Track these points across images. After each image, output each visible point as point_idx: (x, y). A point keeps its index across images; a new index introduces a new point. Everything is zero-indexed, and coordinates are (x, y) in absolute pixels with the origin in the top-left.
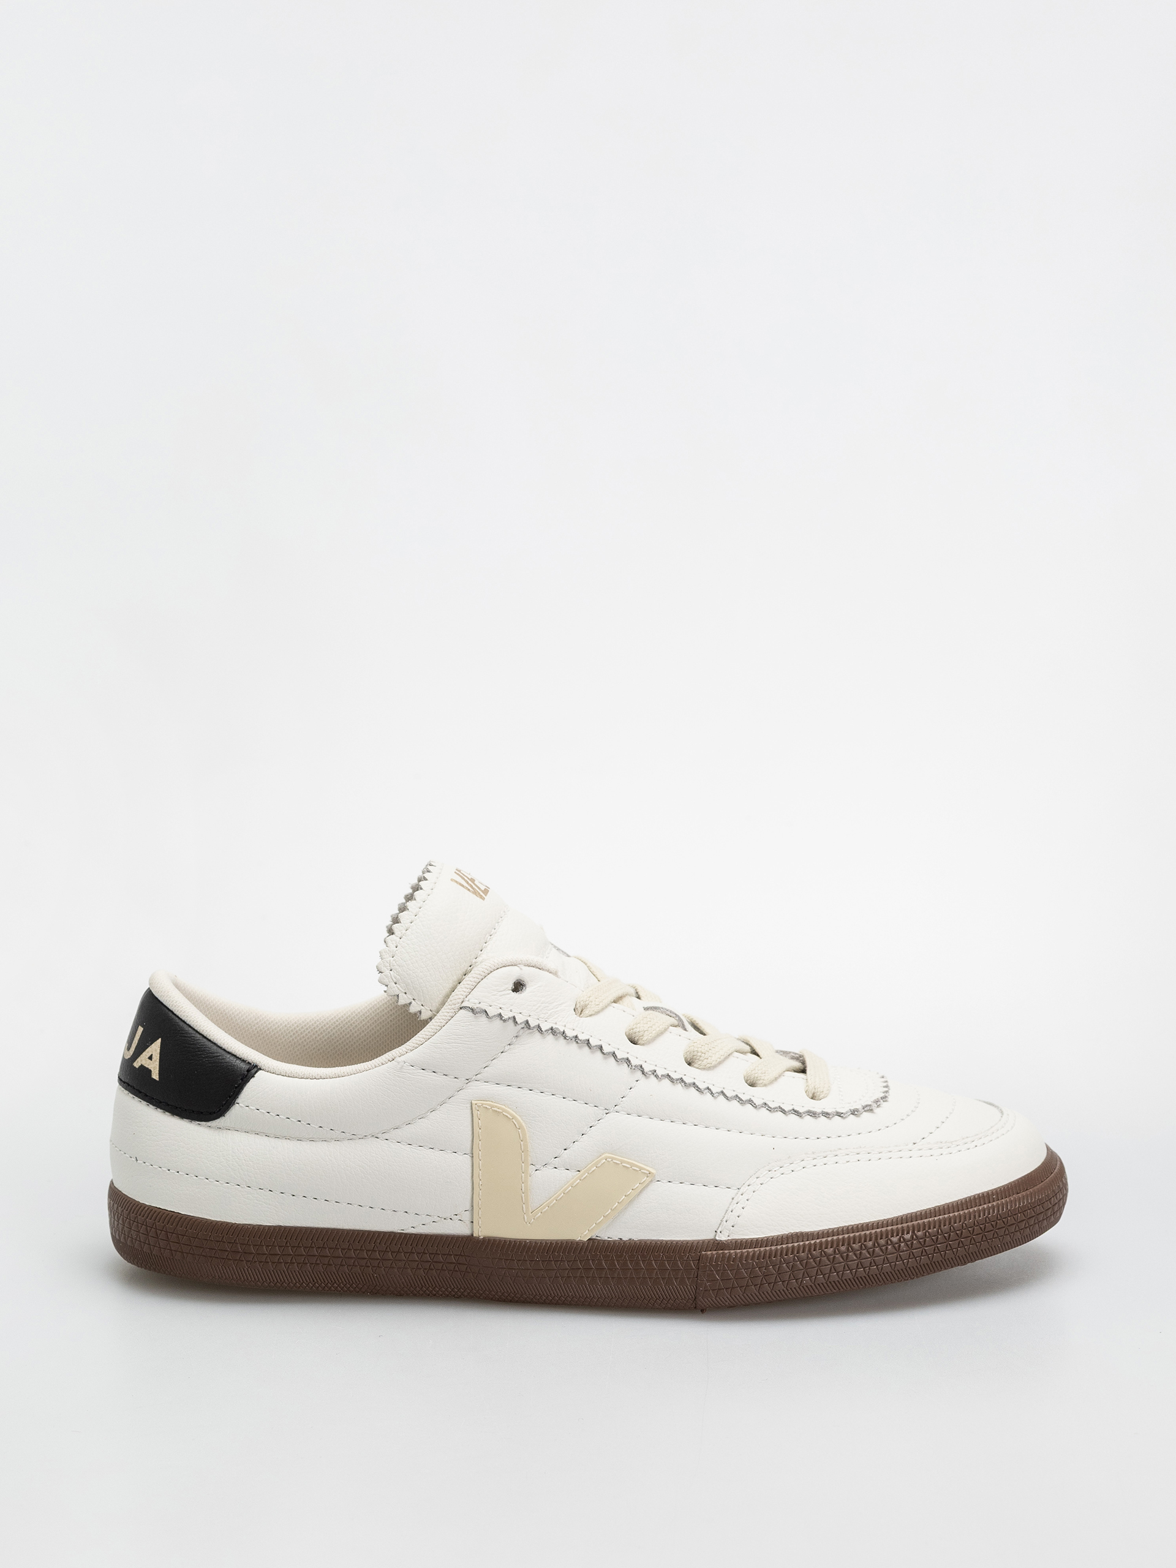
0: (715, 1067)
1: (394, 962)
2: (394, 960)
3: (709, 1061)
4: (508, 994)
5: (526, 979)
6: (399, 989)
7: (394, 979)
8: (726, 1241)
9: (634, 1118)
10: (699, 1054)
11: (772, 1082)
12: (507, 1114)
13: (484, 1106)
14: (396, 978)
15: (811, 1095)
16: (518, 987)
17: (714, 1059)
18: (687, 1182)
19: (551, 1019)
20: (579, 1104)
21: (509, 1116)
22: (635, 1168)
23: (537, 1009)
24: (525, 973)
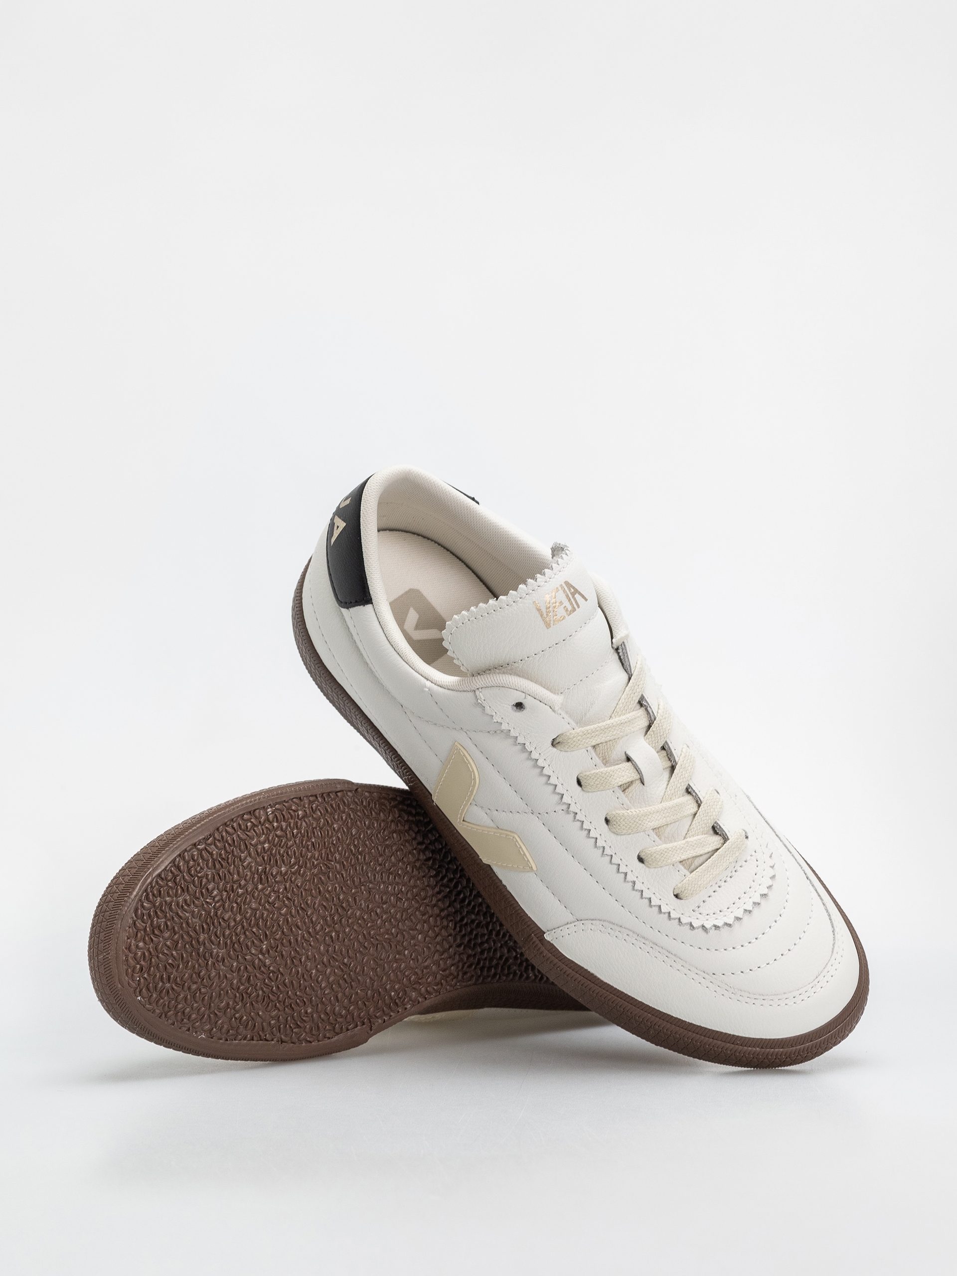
0: (622, 834)
3: (620, 828)
4: (507, 708)
5: (526, 704)
6: (450, 648)
8: (548, 941)
9: (545, 829)
10: (616, 817)
11: (655, 867)
12: (470, 766)
13: (460, 750)
15: (676, 893)
16: (519, 706)
18: (550, 890)
19: (529, 738)
20: (516, 795)
22: (525, 857)
23: (522, 727)
24: (528, 702)
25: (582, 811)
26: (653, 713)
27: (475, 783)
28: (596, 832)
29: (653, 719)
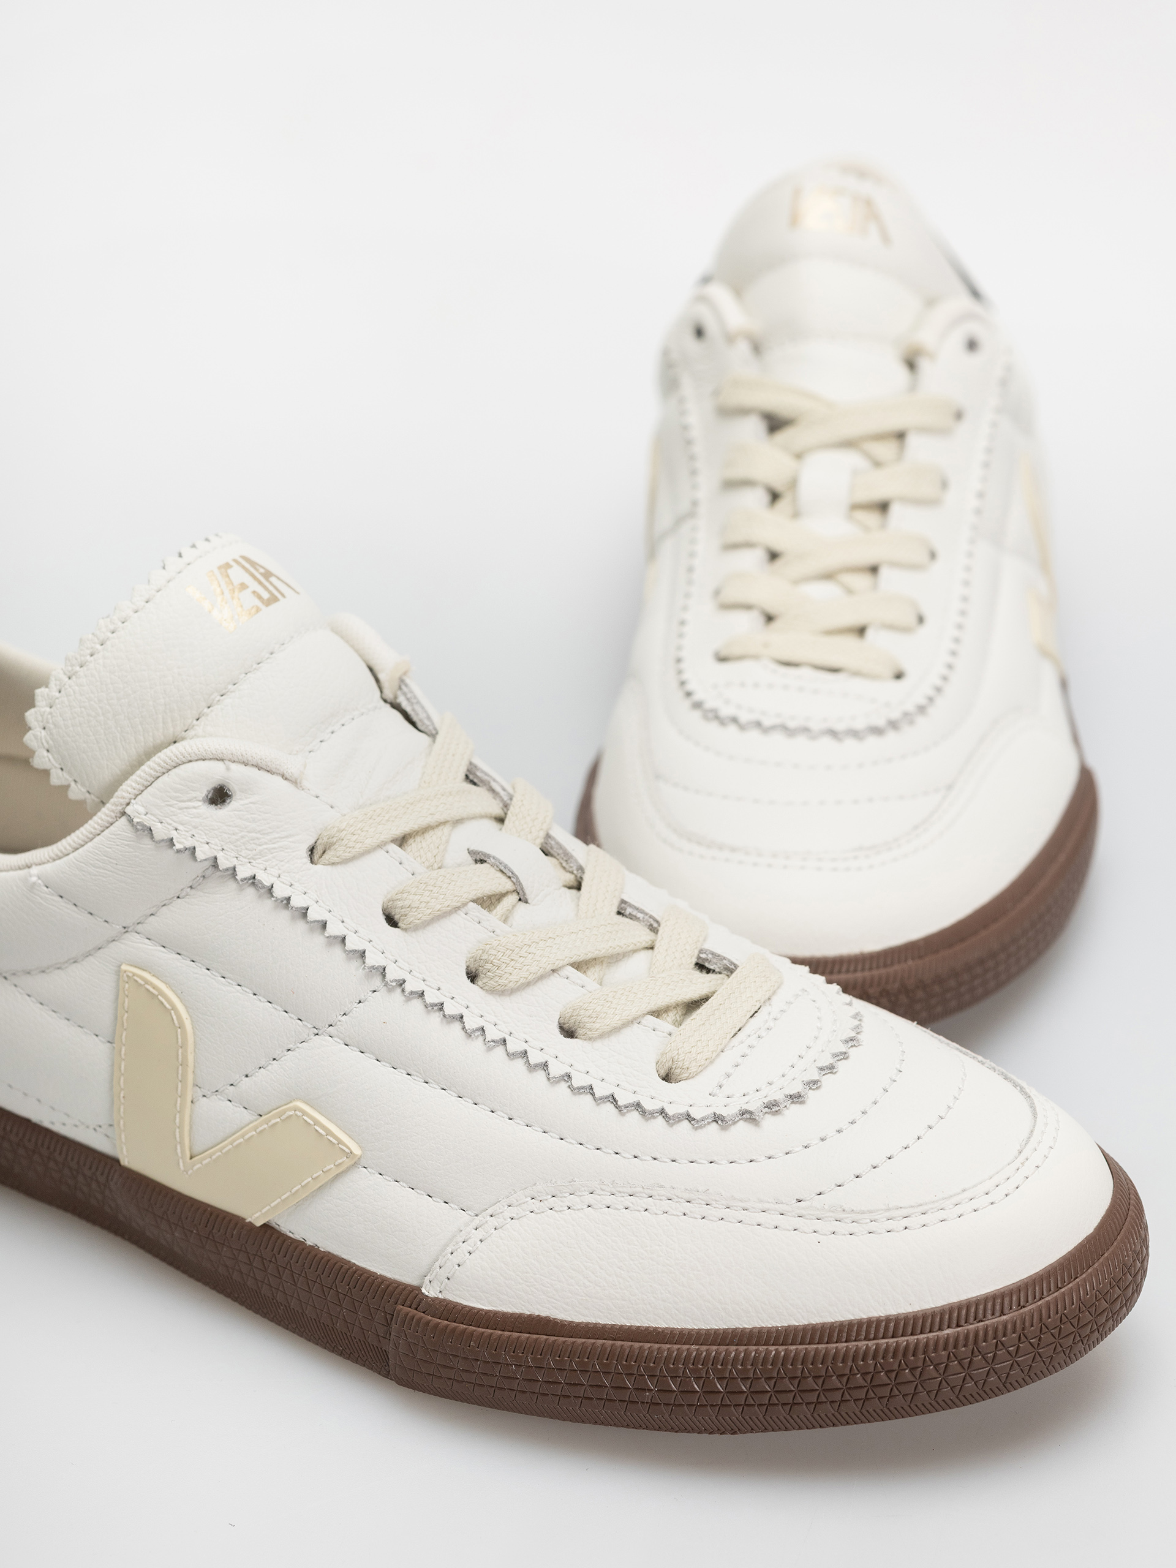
0: (513, 991)
1: (50, 716)
2: (51, 713)
3: (502, 981)
4: (195, 808)
5: (233, 786)
6: (49, 760)
7: (45, 744)
8: (435, 1299)
9: (353, 1054)
10: (488, 966)
11: (603, 1036)
12: (163, 1000)
13: (136, 978)
14: (48, 743)
15: (663, 1073)
16: (220, 796)
17: (515, 977)
18: (404, 1182)
19: (259, 861)
20: (273, 1010)
21: (165, 1003)
22: (331, 1139)
23: (238, 840)
24: (234, 776)
25: (414, 973)
26: (504, 790)
27: (184, 1033)
28: (456, 1004)
29: (506, 798)
